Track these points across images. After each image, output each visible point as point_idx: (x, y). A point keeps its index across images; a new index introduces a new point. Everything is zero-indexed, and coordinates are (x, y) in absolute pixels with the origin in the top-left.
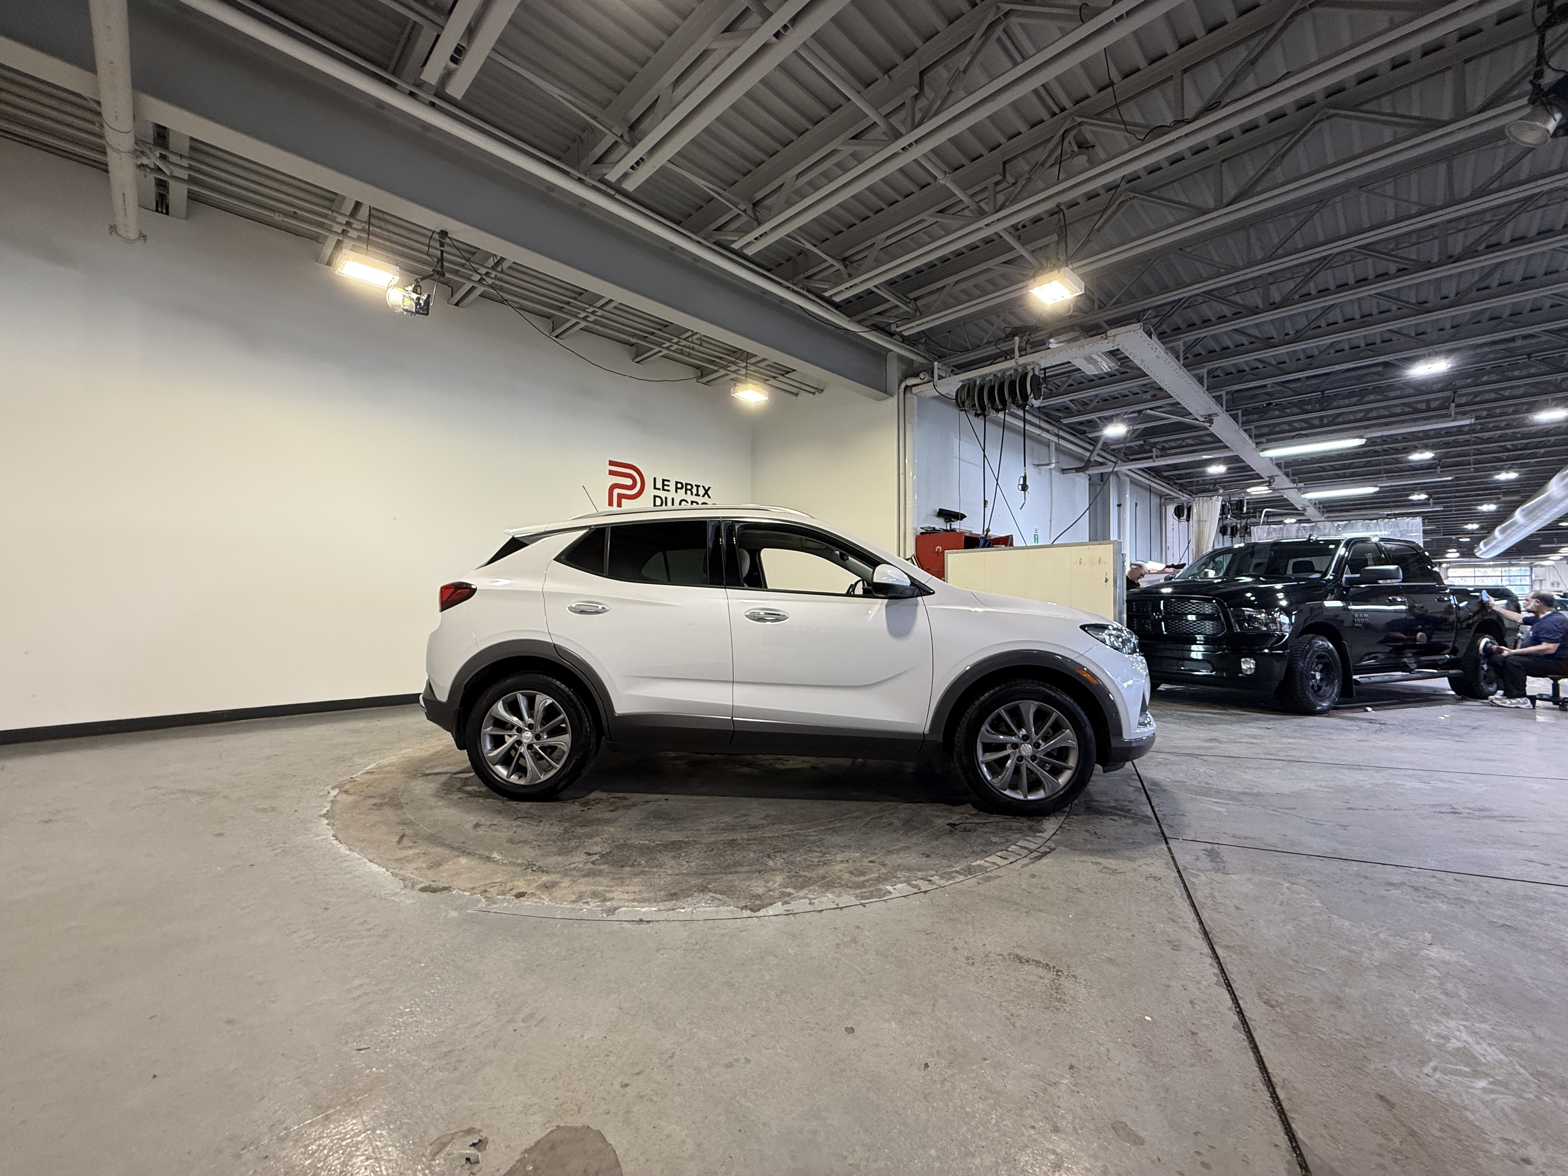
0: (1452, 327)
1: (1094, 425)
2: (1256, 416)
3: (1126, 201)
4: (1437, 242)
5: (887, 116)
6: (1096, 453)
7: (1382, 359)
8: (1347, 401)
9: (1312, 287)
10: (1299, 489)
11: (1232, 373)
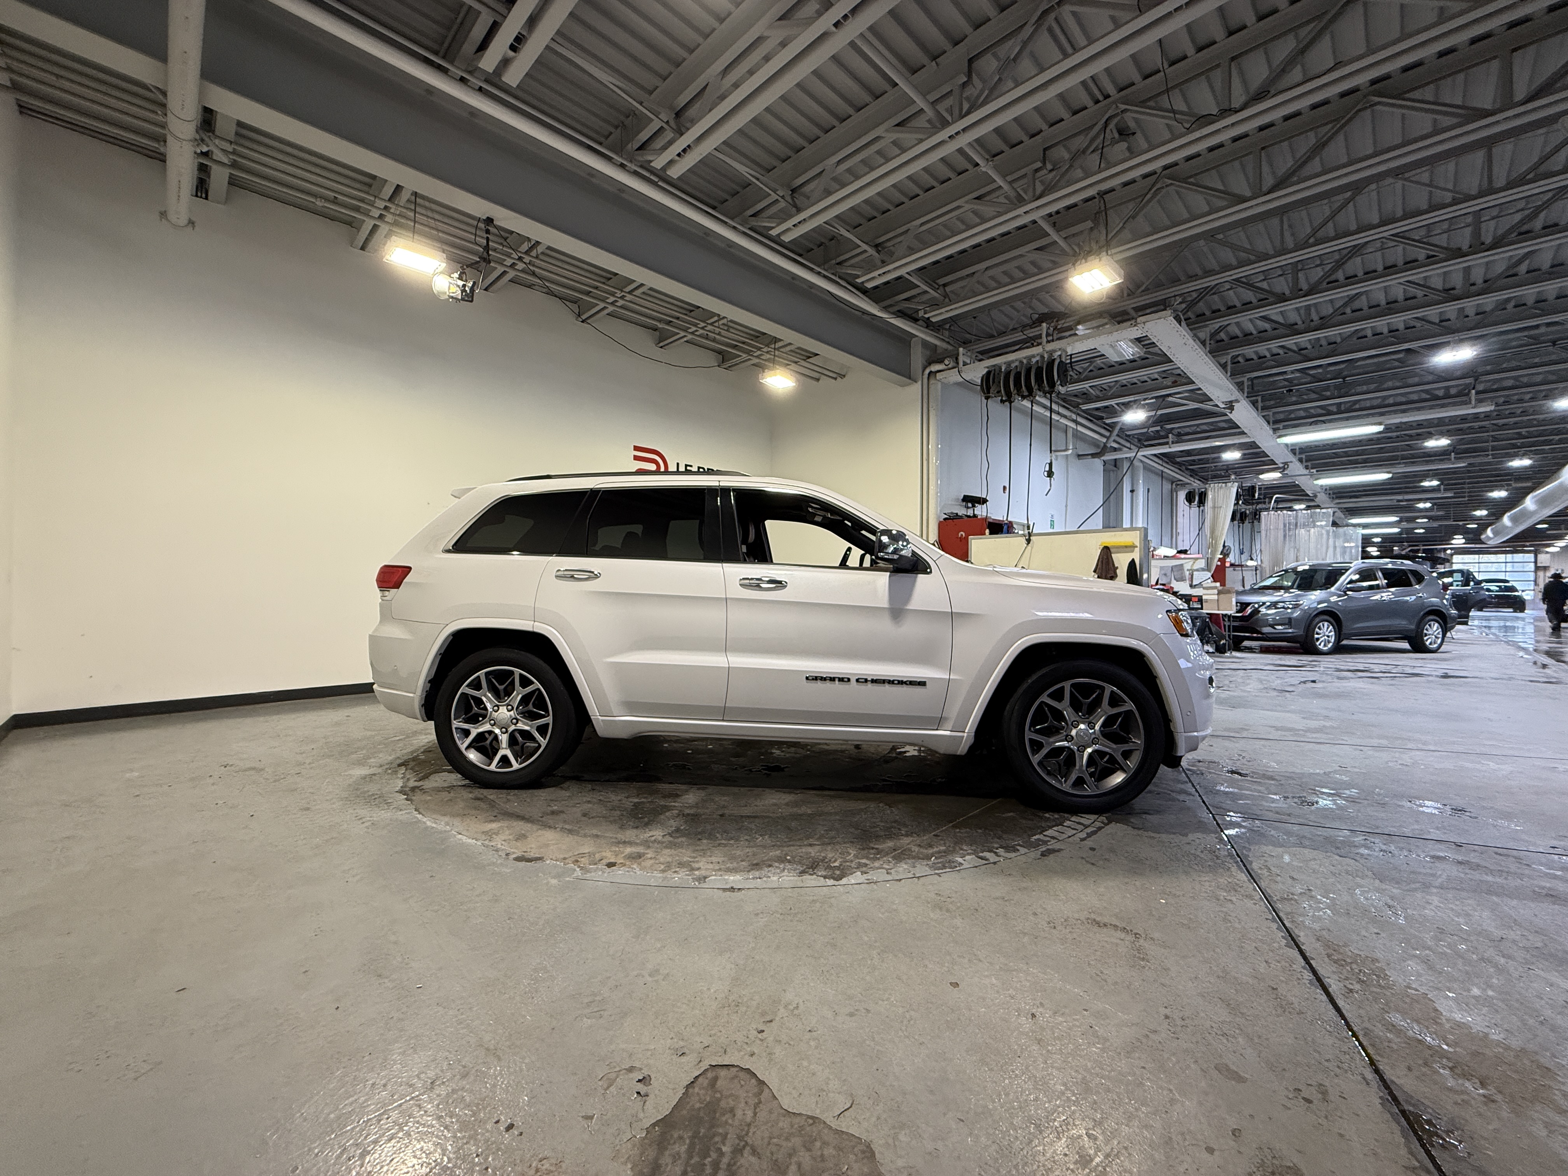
0: (1477, 314)
1: (1112, 412)
2: (1272, 402)
3: (1163, 188)
4: (1470, 229)
5: (934, 103)
6: (1112, 439)
7: (1406, 346)
8: (1365, 388)
9: (1340, 275)
10: (1312, 475)
11: (1252, 359)
